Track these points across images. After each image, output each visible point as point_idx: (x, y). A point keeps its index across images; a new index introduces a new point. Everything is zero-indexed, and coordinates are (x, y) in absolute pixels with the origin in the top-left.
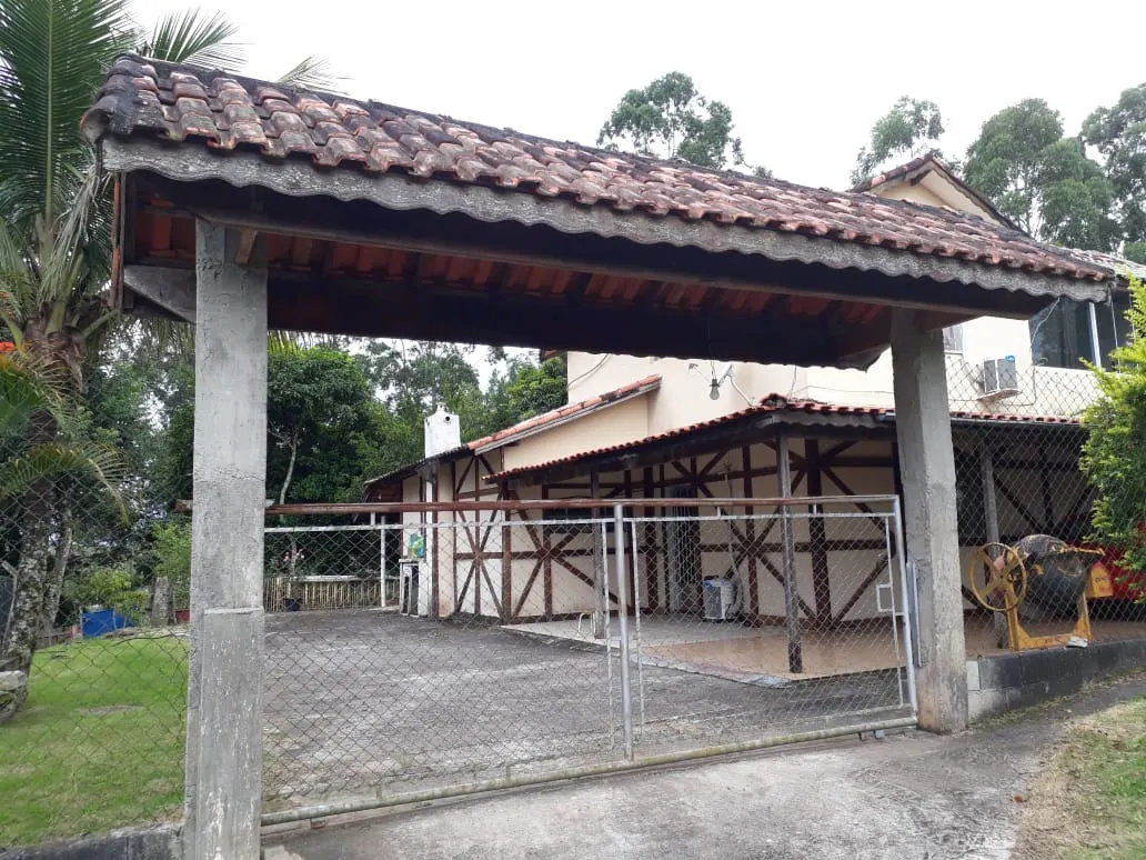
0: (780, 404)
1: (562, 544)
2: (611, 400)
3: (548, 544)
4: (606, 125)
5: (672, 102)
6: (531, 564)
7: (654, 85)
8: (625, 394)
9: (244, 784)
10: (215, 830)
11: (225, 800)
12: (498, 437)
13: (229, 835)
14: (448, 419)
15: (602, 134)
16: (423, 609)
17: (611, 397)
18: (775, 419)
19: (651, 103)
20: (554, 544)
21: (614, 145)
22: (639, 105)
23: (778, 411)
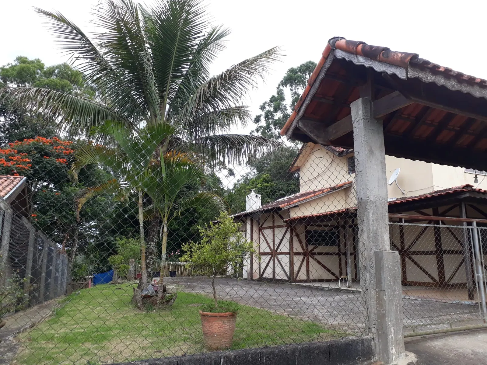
0: (469, 189)
1: (312, 250)
2: (333, 190)
3: (307, 250)
4: (282, 81)
5: (307, 74)
6: (301, 257)
7: (301, 66)
8: (339, 188)
9: (398, 320)
10: (392, 338)
11: (394, 326)
12: (291, 203)
13: (396, 340)
14: (257, 196)
15: (279, 85)
16: (245, 276)
17: (333, 189)
18: (467, 195)
19: (299, 73)
20: (309, 250)
21: (282, 90)
22: (295, 74)
23: (469, 192)
